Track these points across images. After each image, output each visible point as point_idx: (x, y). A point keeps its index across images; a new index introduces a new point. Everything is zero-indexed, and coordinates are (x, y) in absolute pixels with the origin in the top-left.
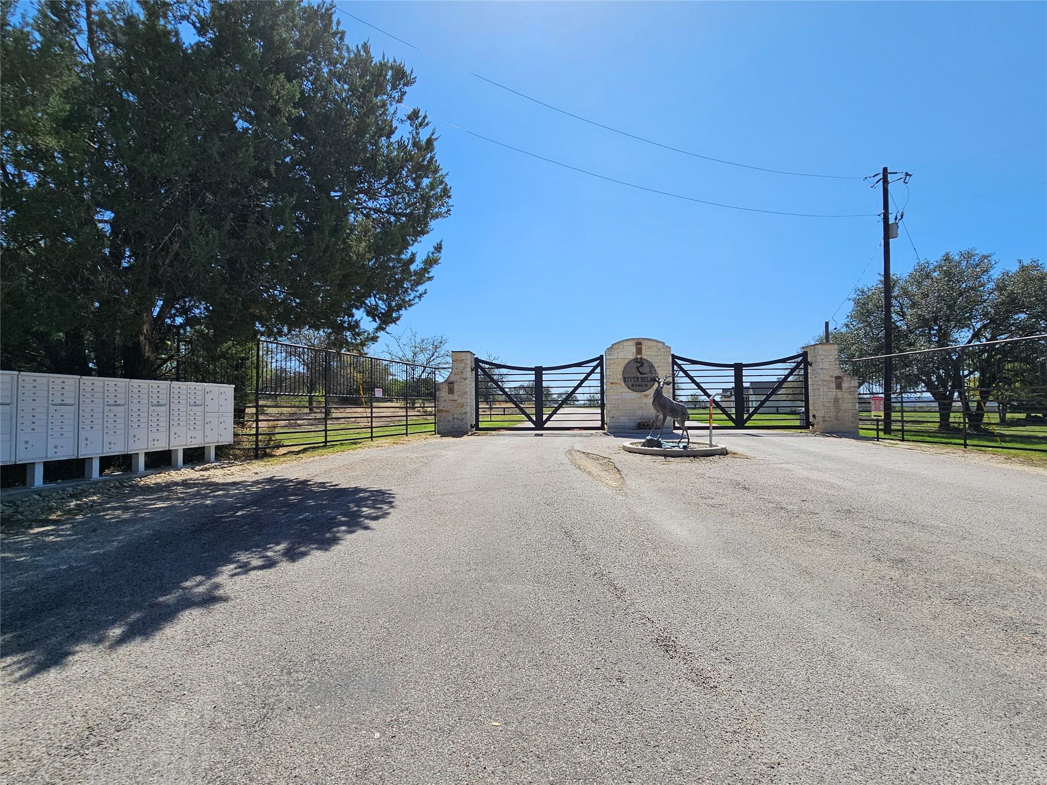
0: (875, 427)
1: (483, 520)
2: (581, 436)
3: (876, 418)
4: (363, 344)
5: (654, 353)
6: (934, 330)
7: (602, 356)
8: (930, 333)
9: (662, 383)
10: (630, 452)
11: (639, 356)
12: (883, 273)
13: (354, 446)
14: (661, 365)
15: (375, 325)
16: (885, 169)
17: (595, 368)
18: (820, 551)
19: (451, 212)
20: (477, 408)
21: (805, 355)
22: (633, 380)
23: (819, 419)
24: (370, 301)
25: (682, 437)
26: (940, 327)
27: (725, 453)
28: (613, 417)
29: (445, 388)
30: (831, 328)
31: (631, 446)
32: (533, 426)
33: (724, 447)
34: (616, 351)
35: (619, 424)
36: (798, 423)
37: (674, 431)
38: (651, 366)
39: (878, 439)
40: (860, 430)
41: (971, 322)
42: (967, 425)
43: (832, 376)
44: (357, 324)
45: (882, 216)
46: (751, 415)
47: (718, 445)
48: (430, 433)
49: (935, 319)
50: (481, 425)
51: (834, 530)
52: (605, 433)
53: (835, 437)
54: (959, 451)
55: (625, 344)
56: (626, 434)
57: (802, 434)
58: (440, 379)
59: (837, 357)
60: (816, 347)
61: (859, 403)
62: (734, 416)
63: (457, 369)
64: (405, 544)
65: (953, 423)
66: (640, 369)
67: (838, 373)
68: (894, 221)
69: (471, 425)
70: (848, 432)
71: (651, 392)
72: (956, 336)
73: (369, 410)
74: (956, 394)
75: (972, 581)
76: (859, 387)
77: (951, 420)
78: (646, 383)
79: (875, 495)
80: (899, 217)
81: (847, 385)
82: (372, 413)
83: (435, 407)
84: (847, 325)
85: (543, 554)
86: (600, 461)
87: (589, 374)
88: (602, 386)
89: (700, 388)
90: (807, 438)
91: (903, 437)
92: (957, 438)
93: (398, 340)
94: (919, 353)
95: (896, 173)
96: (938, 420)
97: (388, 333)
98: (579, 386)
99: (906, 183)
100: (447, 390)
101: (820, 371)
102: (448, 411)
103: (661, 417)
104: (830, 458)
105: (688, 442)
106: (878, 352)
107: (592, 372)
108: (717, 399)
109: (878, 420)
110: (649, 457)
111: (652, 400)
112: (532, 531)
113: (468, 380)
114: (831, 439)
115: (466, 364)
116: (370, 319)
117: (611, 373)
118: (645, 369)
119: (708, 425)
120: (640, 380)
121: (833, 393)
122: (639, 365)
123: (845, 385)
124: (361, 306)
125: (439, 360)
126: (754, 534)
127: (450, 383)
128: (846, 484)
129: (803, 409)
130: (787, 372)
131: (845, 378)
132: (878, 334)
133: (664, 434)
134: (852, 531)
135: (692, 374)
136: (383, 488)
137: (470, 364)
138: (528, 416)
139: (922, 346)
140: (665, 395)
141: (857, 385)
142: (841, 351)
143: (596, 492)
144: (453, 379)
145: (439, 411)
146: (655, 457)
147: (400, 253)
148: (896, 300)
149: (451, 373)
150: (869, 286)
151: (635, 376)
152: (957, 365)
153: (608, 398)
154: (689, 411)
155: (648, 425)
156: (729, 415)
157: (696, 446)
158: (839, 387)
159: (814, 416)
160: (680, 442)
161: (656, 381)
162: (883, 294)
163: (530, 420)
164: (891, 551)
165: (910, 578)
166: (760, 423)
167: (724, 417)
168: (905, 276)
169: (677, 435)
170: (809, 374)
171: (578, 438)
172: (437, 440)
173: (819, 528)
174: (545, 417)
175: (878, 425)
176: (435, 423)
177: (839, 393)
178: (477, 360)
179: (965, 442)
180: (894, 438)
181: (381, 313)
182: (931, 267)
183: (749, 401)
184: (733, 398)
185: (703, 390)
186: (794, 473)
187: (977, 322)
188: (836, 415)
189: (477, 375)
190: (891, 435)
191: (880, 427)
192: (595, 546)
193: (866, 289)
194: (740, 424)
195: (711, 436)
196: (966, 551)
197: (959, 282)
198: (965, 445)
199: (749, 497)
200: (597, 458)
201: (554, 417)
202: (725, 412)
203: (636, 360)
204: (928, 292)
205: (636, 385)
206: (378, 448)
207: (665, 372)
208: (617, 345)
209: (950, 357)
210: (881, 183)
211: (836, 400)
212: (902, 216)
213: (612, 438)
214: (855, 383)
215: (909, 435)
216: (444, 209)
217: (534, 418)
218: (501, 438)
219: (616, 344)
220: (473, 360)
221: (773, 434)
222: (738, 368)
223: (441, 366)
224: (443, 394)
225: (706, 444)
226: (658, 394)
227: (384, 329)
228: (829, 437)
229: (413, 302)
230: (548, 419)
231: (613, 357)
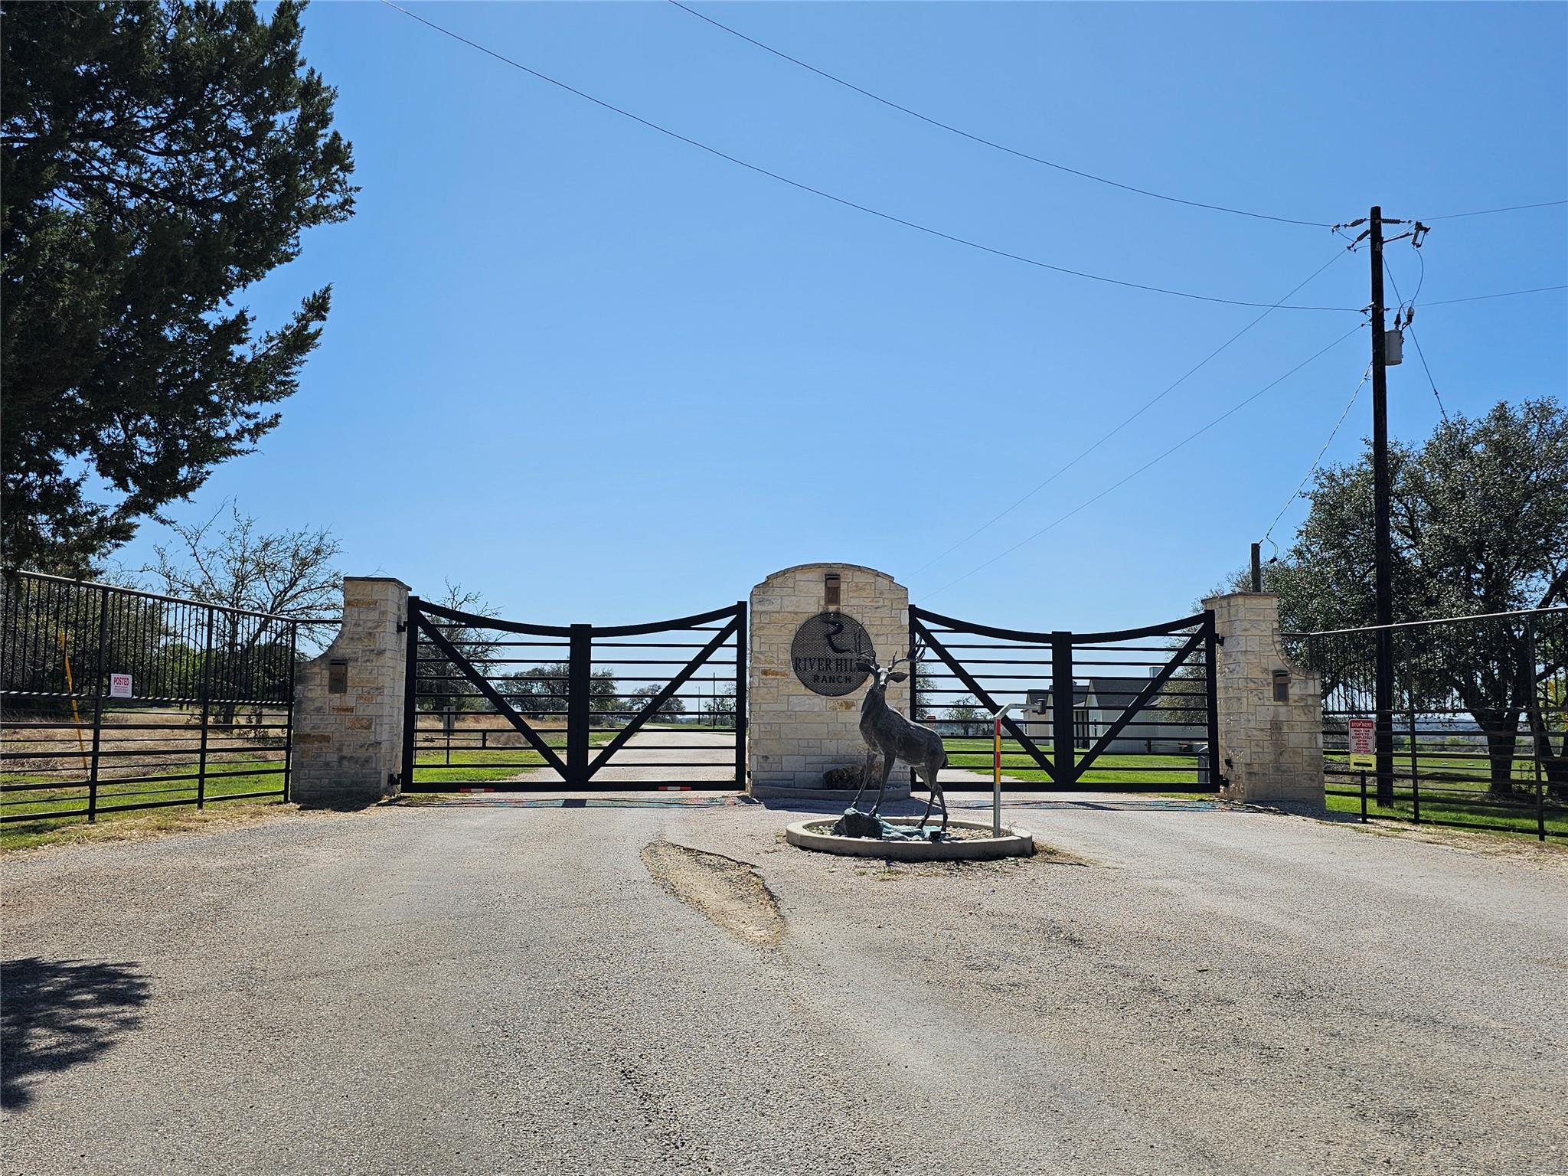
0: (1358, 789)
1: (399, 1047)
2: (683, 804)
3: (1360, 768)
4: (87, 546)
5: (868, 602)
6: (1477, 571)
7: (742, 606)
8: (1468, 578)
9: (883, 677)
10: (804, 848)
11: (832, 608)
12: (1373, 441)
13: (34, 837)
14: (884, 630)
15: (121, 497)
16: (1376, 212)
17: (725, 633)
18: (1234, 1098)
19: (354, 207)
20: (410, 731)
21: (1207, 618)
22: (816, 667)
23: (1239, 770)
24: (111, 434)
25: (928, 809)
26: (1488, 565)
27: (1029, 849)
28: (766, 758)
29: (321, 678)
30: (1265, 557)
31: (806, 833)
32: (560, 779)
33: (1026, 835)
34: (777, 591)
35: (779, 775)
36: (1193, 778)
37: (913, 794)
38: (861, 635)
39: (1364, 817)
40: (1327, 796)
41: (1549, 558)
42: (1545, 788)
43: (1266, 670)
44: (70, 491)
45: (1370, 313)
46: (1089, 758)
47: (1014, 830)
48: (269, 799)
49: (1479, 548)
50: (418, 777)
51: (1266, 1042)
52: (743, 798)
53: (1275, 813)
54: (1529, 848)
55: (799, 576)
56: (798, 802)
57: (1203, 804)
58: (309, 647)
59: (1276, 625)
60: (1233, 601)
61: (1323, 733)
62: (1051, 758)
63: (357, 625)
64: (161, 1129)
65: (1518, 782)
66: (834, 638)
67: (1278, 662)
68: (1393, 327)
69: (391, 776)
70: (1304, 801)
71: (859, 696)
72: (1519, 586)
73: (88, 734)
74: (1523, 717)
75: (1553, 1157)
76: (1324, 696)
77: (1514, 776)
78: (848, 674)
79: (1356, 953)
80: (1404, 319)
81: (1298, 692)
82: (96, 741)
83: (289, 727)
84: (1299, 553)
85: (558, 1138)
86: (729, 873)
87: (709, 649)
88: (741, 679)
89: (974, 688)
90: (1212, 814)
91: (1416, 813)
92: (1527, 817)
93: (193, 538)
94: (1449, 623)
95: (1397, 222)
96: (1489, 775)
97: (163, 522)
98: (685, 676)
99: (1418, 246)
100: (326, 682)
101: (1241, 658)
102: (326, 739)
103: (882, 758)
104: (1261, 865)
105: (945, 824)
106: (1364, 617)
107: (717, 643)
108: (1015, 715)
109: (1363, 774)
110: (848, 862)
111: (858, 717)
112: (534, 1074)
113: (388, 654)
114: (1264, 817)
115: (384, 613)
116: (109, 481)
117: (765, 648)
118: (846, 640)
119: (990, 779)
120: (833, 665)
121: (1267, 707)
122: (832, 628)
123: (1294, 691)
124: (82, 446)
125: (307, 599)
126: (1089, 1058)
127: (335, 664)
128: (1296, 928)
129: (1206, 745)
130: (1168, 657)
131: (1294, 676)
132: (1364, 575)
133: (889, 800)
134: (1307, 1044)
135: (956, 654)
136: (110, 959)
137: (394, 611)
138: (547, 753)
139: (1453, 606)
140: (891, 704)
141: (1319, 691)
142: (1285, 612)
143: (711, 958)
144: (345, 651)
145: (303, 738)
146: (862, 863)
147: (198, 307)
148: (1401, 501)
149: (341, 634)
150: (1345, 466)
151: (821, 655)
152: (1524, 652)
153: (755, 708)
154: (948, 745)
155: (851, 778)
156: (1039, 757)
157: (962, 832)
158: (1281, 693)
159: (1229, 762)
160: (924, 822)
161: (871, 670)
162: (1373, 487)
163: (554, 763)
164: (1388, 1091)
165: (1427, 1156)
166: (1111, 778)
167: (1029, 759)
168: (1419, 448)
169: (919, 802)
170: (1218, 664)
171: (675, 812)
172: (289, 818)
173: (1235, 1040)
174: (593, 755)
175: (1364, 785)
176: (287, 771)
177: (1283, 710)
178: (415, 604)
179: (1541, 825)
180: (1398, 815)
181: (144, 466)
182: (1470, 432)
183: (1089, 724)
184: (1050, 715)
185: (982, 695)
186: (1182, 900)
187: (1559, 559)
188: (1276, 760)
189: (413, 643)
190: (1391, 807)
191: (1369, 789)
192: (698, 1107)
193: (1338, 473)
194: (1065, 778)
195: (996, 807)
196: (1542, 1085)
197: (1524, 470)
198: (1542, 833)
199: (1080, 962)
200: (719, 863)
201: (618, 756)
202: (1030, 749)
203: (824, 617)
204: (1462, 485)
205: (824, 679)
206: (110, 844)
207: (895, 648)
208: (780, 580)
209: (1511, 632)
210: (1367, 240)
211: (1276, 726)
212: (1410, 318)
213: (760, 811)
214: (1315, 687)
215: (1431, 809)
216: (333, 199)
217: (563, 757)
218: (472, 811)
219: (776, 575)
220: (404, 602)
221: (1138, 803)
222: (1062, 644)
223: (314, 615)
224: (315, 691)
225: (987, 828)
226: (875, 703)
227: (149, 509)
228: (1260, 811)
229: (237, 446)
230: (601, 762)
231: (770, 608)
